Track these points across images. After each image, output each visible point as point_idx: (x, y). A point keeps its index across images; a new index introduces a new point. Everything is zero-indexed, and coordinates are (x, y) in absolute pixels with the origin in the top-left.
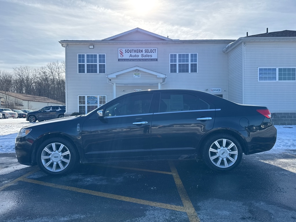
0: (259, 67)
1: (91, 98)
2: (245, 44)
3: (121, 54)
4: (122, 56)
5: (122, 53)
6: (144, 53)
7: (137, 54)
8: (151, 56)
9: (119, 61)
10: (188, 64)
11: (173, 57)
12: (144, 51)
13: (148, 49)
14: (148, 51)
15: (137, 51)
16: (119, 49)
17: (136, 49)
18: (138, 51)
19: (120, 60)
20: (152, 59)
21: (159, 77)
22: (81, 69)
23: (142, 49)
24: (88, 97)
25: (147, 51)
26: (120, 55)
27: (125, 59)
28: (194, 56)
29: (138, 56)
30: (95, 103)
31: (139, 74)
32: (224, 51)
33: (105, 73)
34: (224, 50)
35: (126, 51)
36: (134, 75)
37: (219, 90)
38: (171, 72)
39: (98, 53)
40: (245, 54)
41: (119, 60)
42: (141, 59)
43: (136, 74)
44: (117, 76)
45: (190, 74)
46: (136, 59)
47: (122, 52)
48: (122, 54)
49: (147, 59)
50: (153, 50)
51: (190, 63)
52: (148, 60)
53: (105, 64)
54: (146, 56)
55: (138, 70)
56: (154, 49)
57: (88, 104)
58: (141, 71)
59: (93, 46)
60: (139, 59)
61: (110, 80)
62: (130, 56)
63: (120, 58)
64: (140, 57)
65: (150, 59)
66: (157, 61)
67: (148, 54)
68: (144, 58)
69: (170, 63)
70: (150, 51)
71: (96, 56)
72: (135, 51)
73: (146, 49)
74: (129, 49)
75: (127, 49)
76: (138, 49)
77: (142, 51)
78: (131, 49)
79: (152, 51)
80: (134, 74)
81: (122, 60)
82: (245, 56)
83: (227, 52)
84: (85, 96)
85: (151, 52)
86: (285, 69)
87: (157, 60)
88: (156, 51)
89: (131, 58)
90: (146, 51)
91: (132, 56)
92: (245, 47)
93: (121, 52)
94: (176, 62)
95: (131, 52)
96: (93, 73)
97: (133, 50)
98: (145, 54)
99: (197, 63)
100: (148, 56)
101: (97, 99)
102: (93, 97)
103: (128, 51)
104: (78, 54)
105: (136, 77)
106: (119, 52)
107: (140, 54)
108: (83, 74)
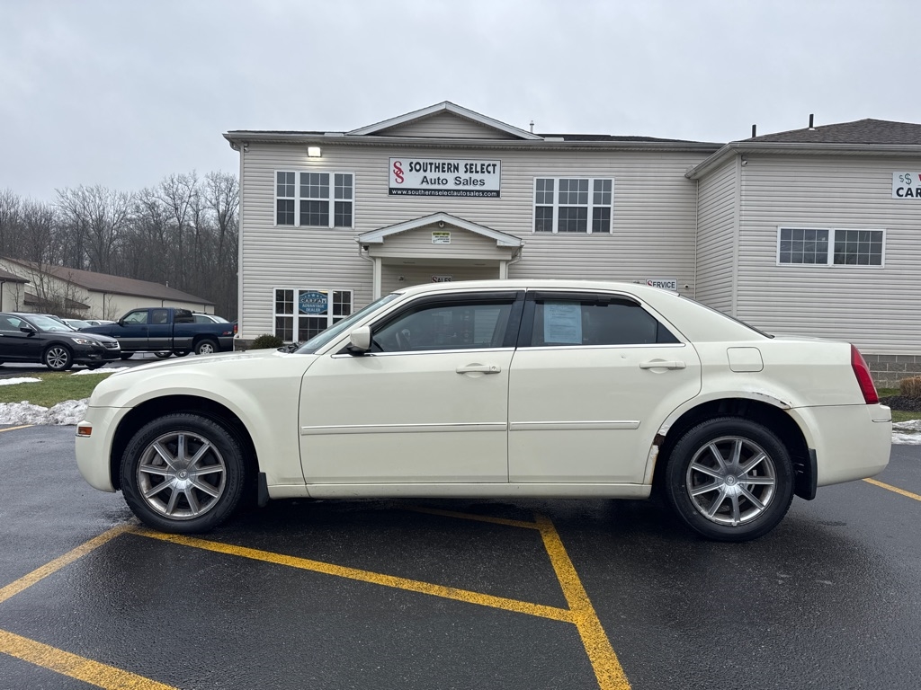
0: (780, 225)
1: (311, 296)
2: (743, 160)
3: (398, 175)
4: (400, 180)
5: (399, 173)
6: (461, 173)
7: (442, 176)
8: (482, 182)
9: (391, 193)
10: (587, 208)
11: (544, 186)
12: (462, 169)
13: (474, 162)
14: (474, 170)
15: (443, 168)
16: (393, 161)
17: (441, 162)
18: (446, 167)
19: (394, 192)
20: (483, 192)
21: (502, 244)
22: (285, 214)
23: (456, 162)
24: (301, 292)
25: (471, 168)
26: (393, 176)
27: (407, 190)
28: (603, 186)
29: (444, 182)
30: (322, 309)
31: (448, 234)
32: (689, 175)
33: (350, 225)
34: (688, 171)
35: (413, 165)
36: (434, 237)
37: (669, 285)
38: (536, 230)
39: (334, 171)
40: (743, 188)
41: (391, 190)
42: (454, 191)
43: (438, 234)
44: (385, 238)
45: (589, 235)
46: (439, 190)
47: (400, 169)
48: (401, 175)
49: (470, 191)
50: (489, 165)
51: (590, 206)
52: (472, 194)
53: (352, 200)
54: (467, 182)
55: (444, 223)
56: (492, 163)
57: (300, 312)
58: (452, 226)
59: (321, 149)
60: (447, 191)
61: (366, 248)
62: (423, 181)
63: (394, 185)
64: (451, 186)
65: (479, 191)
66: (498, 196)
67: (474, 176)
68: (461, 187)
69: (535, 205)
70: (479, 169)
71: (326, 177)
72: (436, 167)
73: (469, 162)
74: (421, 162)
75: (415, 161)
76: (446, 162)
77: (456, 168)
78: (425, 161)
79: (485, 167)
80: (434, 234)
81: (399, 192)
82: (743, 193)
83: (697, 177)
84: (292, 291)
85: (483, 172)
86: (852, 234)
87: (498, 194)
88: (497, 168)
89: (425, 186)
90: (469, 169)
91: (427, 181)
92: (743, 169)
93: (396, 170)
94: (552, 203)
95: (425, 171)
96: (317, 224)
97: (431, 164)
98: (464, 176)
99: (611, 206)
100: (475, 182)
101: (326, 298)
102: (316, 294)
103: (418, 167)
104: (276, 171)
105: (439, 242)
106: (392, 168)
107: (450, 176)
108: (290, 228)
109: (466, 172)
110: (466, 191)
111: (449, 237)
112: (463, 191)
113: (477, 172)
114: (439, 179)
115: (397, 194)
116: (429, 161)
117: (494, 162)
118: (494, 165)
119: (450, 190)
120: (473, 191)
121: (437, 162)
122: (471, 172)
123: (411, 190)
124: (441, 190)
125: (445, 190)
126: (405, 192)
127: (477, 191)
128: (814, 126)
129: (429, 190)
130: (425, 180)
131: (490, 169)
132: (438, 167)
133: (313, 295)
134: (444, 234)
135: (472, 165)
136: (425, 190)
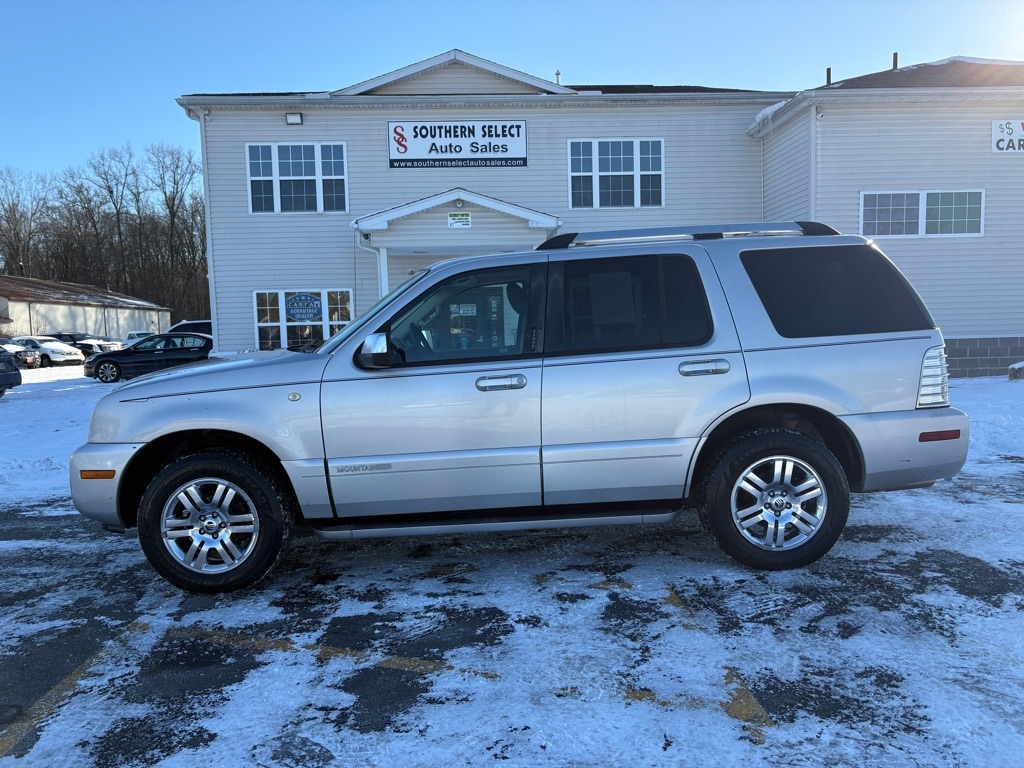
0: (864, 190)
1: (300, 299)
2: (818, 113)
3: (400, 143)
4: (402, 149)
5: (401, 140)
6: (479, 138)
7: (455, 142)
8: (505, 148)
9: (392, 166)
10: (633, 176)
11: (581, 151)
12: (479, 132)
13: (493, 124)
14: (493, 133)
15: (455, 132)
16: (392, 126)
17: (453, 124)
18: (459, 130)
19: (396, 164)
20: (506, 160)
21: (535, 225)
22: (261, 198)
23: (471, 124)
24: (287, 295)
25: (490, 131)
26: (394, 145)
27: (412, 161)
28: (651, 149)
29: (458, 149)
30: (315, 315)
31: (468, 215)
32: (752, 132)
33: (343, 208)
34: (750, 127)
35: (418, 130)
36: (450, 220)
38: (574, 205)
39: (319, 141)
40: (819, 147)
41: (392, 163)
42: (470, 160)
43: (455, 215)
44: (390, 223)
45: (637, 209)
46: (451, 160)
47: (402, 136)
48: (403, 143)
49: (491, 160)
50: (512, 127)
51: (637, 173)
52: (493, 163)
53: (345, 177)
54: (485, 149)
55: (463, 201)
56: (515, 123)
57: (288, 320)
58: (473, 205)
59: (301, 115)
60: (462, 160)
61: (367, 236)
62: (431, 150)
63: (395, 155)
64: (466, 154)
65: (501, 159)
66: (525, 164)
67: (495, 141)
68: (479, 155)
69: (571, 174)
70: (500, 132)
71: (310, 150)
72: (446, 132)
73: (487, 124)
74: (428, 125)
75: (420, 125)
76: (459, 124)
77: (472, 132)
78: (433, 124)
79: (507, 130)
80: (451, 216)
81: (403, 164)
82: (819, 153)
83: (761, 135)
84: (277, 294)
85: (505, 136)
86: (947, 197)
87: (524, 162)
88: (522, 130)
89: (434, 155)
90: (488, 132)
91: (436, 149)
92: (818, 123)
93: (397, 137)
94: (591, 171)
95: (433, 136)
96: (302, 209)
97: (440, 128)
98: (483, 141)
99: (662, 173)
100: (495, 148)
101: (320, 300)
102: (307, 296)
103: (424, 132)
104: (247, 145)
105: (457, 225)
106: (392, 134)
107: (465, 142)
108: (268, 216)
109: (484, 136)
110: (486, 160)
111: (470, 219)
112: (482, 159)
113: (498, 136)
114: (451, 146)
115: (400, 166)
116: (437, 124)
117: (518, 123)
118: (518, 127)
119: (466, 160)
120: (494, 159)
121: (448, 124)
122: (491, 136)
123: (418, 160)
124: (455, 160)
125: (459, 160)
126: (409, 164)
127: (498, 159)
128: (899, 67)
129: (439, 160)
130: (433, 148)
131: (514, 131)
132: (450, 132)
133: (303, 298)
134: (462, 215)
135: (491, 127)
136: (434, 160)
